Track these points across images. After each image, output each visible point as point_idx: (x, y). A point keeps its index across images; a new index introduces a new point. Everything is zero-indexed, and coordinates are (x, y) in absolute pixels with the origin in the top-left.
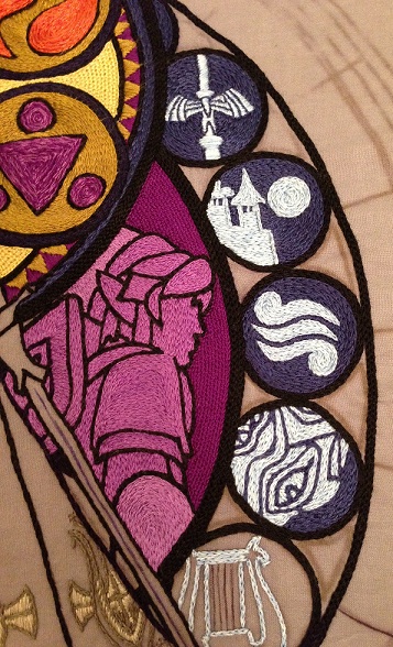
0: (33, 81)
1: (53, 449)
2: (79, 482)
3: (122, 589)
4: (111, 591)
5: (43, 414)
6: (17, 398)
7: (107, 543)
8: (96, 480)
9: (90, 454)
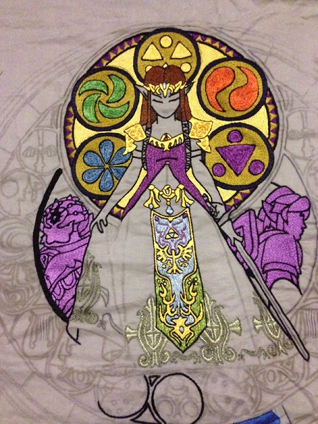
0: (233, 122)
1: (247, 268)
2: (257, 280)
3: (273, 320)
4: (269, 320)
5: (242, 254)
6: (232, 247)
7: (267, 303)
8: (263, 279)
9: (261, 270)
